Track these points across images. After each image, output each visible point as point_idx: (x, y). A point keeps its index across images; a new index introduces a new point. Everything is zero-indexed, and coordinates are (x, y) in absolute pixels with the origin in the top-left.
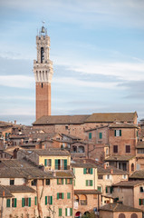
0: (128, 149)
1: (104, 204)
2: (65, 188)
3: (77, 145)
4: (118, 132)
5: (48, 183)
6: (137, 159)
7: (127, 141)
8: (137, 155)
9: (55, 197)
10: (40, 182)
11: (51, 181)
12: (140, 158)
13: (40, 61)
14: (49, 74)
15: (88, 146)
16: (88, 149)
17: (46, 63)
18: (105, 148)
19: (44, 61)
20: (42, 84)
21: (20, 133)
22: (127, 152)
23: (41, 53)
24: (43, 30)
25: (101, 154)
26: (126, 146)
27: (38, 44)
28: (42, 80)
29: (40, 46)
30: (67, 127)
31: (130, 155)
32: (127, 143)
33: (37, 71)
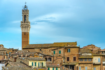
4: (69, 50)
6: (79, 64)
7: (74, 55)
8: (80, 62)
12: (81, 64)
13: (24, 22)
14: (28, 28)
15: (53, 58)
16: (54, 59)
17: (27, 22)
18: (63, 59)
19: (26, 22)
20: (25, 33)
21: (16, 52)
22: (74, 60)
23: (25, 18)
24: (25, 7)
25: (61, 61)
26: (74, 57)
27: (23, 13)
28: (25, 31)
29: (24, 14)
30: (40, 50)
31: (76, 62)
32: (74, 56)
33: (22, 26)
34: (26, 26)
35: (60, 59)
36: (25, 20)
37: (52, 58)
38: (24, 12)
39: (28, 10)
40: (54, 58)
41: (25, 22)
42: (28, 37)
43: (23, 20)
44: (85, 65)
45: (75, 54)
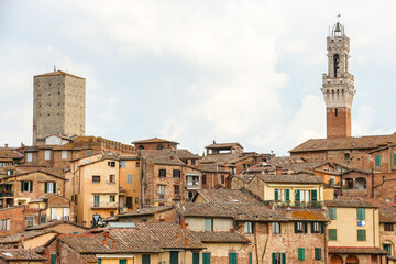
2: (309, 240)
3: (354, 177)
13: (332, 75)
14: (347, 94)
15: (373, 177)
16: (373, 182)
17: (343, 77)
19: (339, 75)
20: (336, 110)
21: (265, 164)
23: (336, 63)
24: (338, 28)
27: (329, 49)
28: (336, 103)
29: (334, 52)
30: (347, 155)
33: (328, 90)
34: (340, 88)
35: (393, 183)
36: (336, 68)
37: (369, 180)
38: (332, 45)
39: (348, 39)
40: (375, 179)
41: (336, 76)
42: (345, 124)
43: (329, 70)
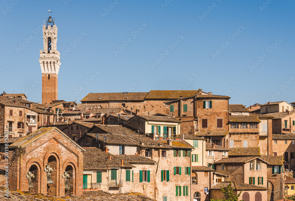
0: (220, 123)
1: (215, 183)
2: (182, 161)
4: (207, 104)
5: (164, 154)
6: (230, 134)
7: (218, 114)
8: (231, 130)
9: (171, 172)
10: (155, 153)
11: (167, 152)
12: (234, 134)
13: (46, 51)
14: (56, 65)
17: (54, 53)
18: (194, 122)
20: (49, 75)
21: (74, 108)
22: (218, 127)
23: (49, 44)
25: (190, 128)
26: (218, 120)
28: (50, 72)
29: (48, 36)
30: (124, 105)
31: (222, 130)
32: (218, 116)
33: (44, 61)
34: (52, 61)
35: (187, 124)
36: (49, 47)
38: (47, 31)
42: (55, 85)
43: (45, 48)
44: (243, 136)
45: (220, 113)
